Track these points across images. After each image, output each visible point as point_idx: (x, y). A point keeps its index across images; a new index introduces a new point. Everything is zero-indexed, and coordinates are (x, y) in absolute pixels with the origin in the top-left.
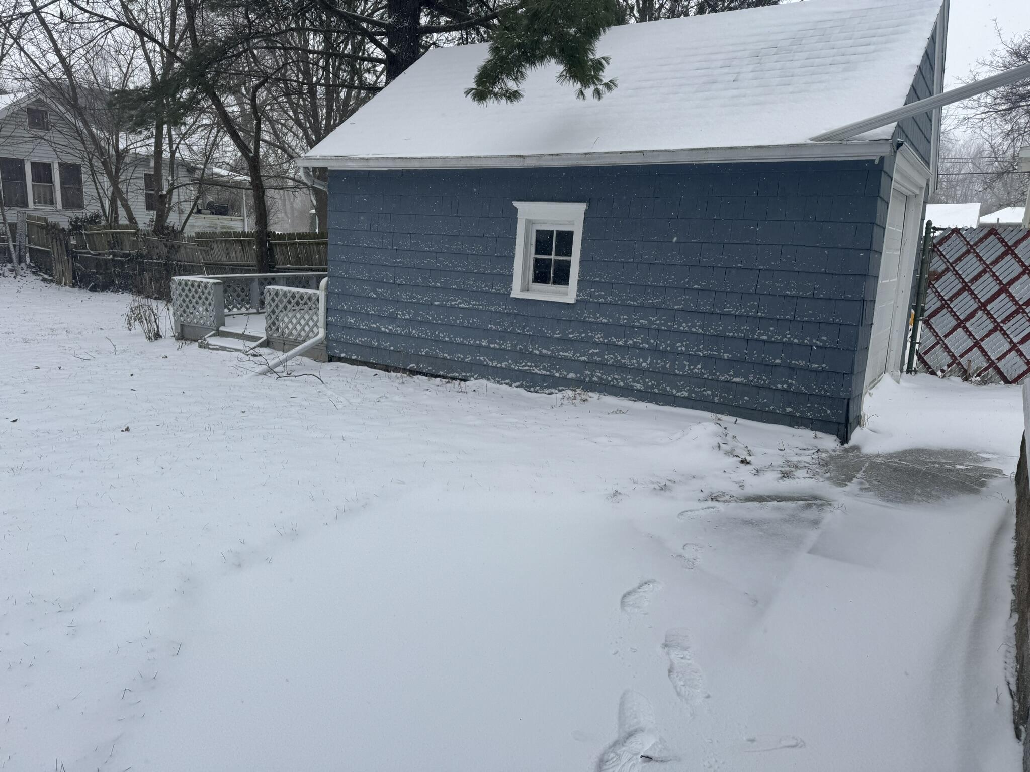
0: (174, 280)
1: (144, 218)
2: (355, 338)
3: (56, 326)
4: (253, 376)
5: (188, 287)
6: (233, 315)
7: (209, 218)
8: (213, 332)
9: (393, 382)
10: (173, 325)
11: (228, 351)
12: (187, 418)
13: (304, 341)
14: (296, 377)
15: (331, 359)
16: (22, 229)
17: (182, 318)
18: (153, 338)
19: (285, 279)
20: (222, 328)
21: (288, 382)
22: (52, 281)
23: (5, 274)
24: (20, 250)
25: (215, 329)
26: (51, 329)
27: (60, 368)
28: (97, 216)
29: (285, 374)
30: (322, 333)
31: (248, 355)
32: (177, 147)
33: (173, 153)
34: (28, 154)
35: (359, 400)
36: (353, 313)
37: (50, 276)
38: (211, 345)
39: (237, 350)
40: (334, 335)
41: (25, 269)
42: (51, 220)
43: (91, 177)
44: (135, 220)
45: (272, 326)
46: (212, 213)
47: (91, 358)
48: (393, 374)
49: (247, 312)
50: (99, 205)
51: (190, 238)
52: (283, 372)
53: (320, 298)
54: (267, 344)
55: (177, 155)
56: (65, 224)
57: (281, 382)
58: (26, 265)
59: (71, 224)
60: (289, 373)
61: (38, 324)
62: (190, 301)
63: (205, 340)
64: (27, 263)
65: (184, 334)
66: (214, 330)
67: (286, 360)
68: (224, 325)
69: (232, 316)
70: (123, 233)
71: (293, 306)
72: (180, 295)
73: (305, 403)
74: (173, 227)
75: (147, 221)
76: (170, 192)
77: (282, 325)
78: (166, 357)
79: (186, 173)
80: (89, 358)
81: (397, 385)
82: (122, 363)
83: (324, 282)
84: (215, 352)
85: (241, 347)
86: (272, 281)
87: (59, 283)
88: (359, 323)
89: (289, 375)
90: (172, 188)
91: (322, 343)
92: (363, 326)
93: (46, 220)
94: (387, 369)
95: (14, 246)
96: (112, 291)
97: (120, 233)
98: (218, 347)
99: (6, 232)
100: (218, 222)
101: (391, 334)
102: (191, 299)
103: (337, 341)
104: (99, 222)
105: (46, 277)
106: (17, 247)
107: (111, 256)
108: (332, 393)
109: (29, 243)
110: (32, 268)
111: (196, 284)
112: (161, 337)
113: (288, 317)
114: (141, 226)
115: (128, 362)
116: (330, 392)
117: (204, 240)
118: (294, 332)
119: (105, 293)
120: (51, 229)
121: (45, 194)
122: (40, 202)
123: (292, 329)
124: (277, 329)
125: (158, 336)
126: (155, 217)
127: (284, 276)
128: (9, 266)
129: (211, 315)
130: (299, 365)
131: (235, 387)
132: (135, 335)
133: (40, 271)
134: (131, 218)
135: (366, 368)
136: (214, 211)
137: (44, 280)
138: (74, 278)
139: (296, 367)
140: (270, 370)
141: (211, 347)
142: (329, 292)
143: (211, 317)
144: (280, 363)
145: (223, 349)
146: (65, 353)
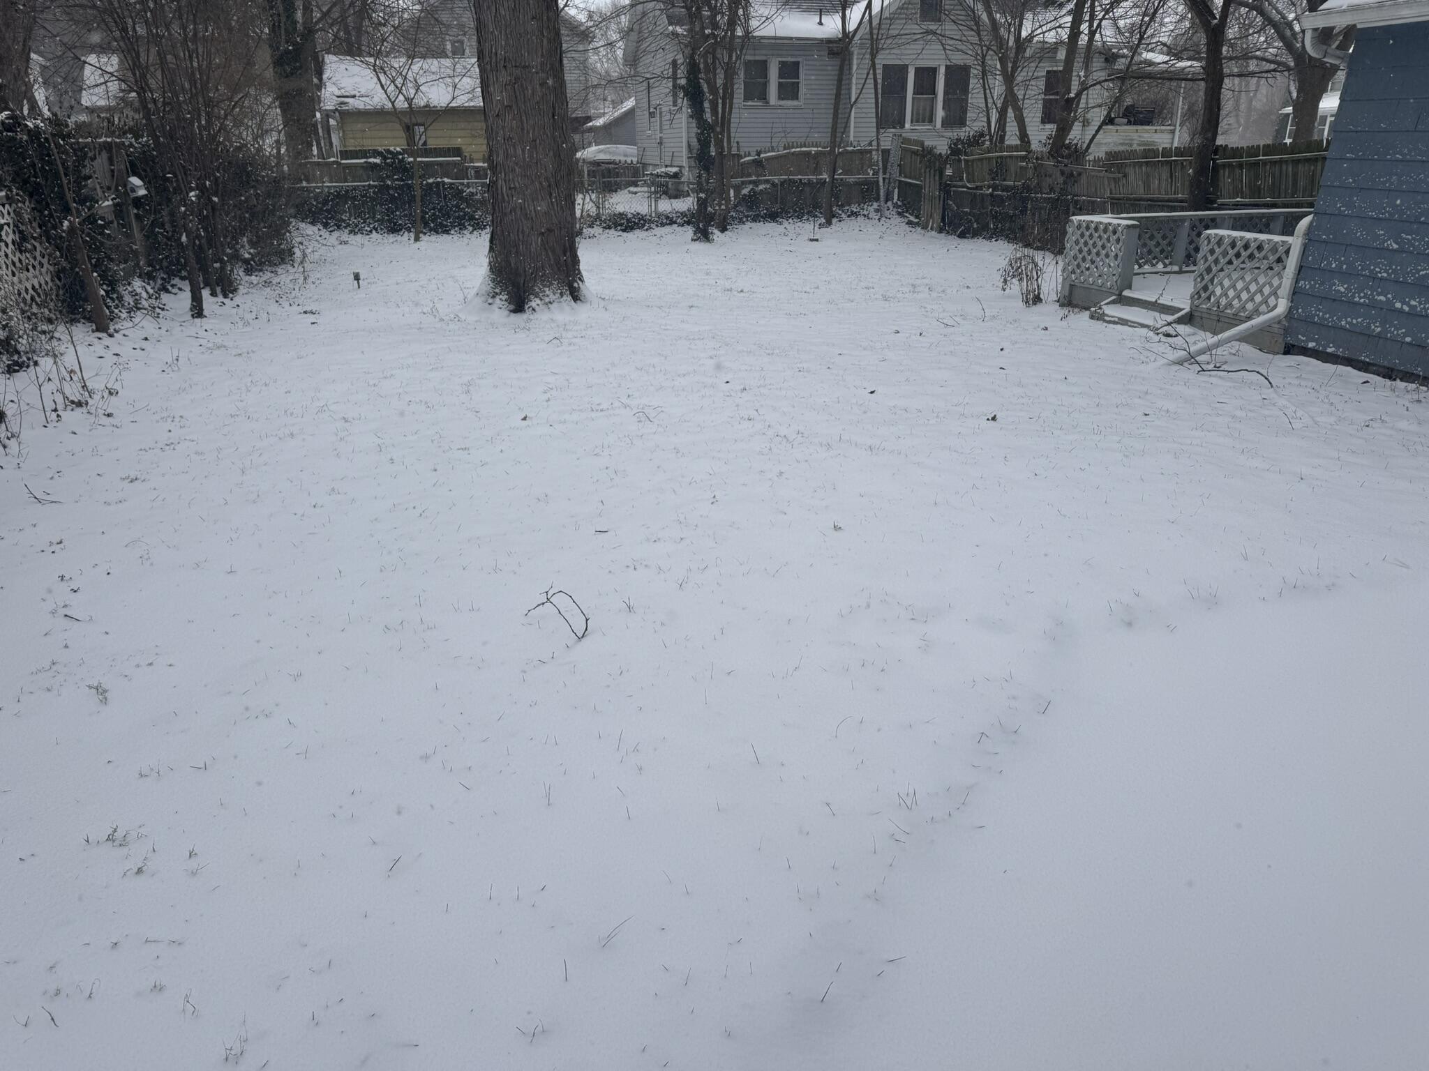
0: (1072, 221)
1: (1040, 134)
2: (1340, 319)
3: (918, 282)
4: (1164, 365)
5: (1090, 231)
6: (1144, 274)
7: (1125, 131)
8: (1114, 297)
9: (1398, 396)
10: (1060, 286)
11: (1130, 326)
12: (1070, 414)
13: (1249, 318)
14: (1229, 372)
15: (1289, 350)
16: (894, 158)
17: (1073, 276)
18: (1031, 303)
19: (1232, 220)
20: (1126, 293)
21: (1215, 379)
22: (917, 224)
23: (870, 216)
24: (889, 183)
25: (1117, 293)
26: (912, 285)
27: (921, 334)
28: (982, 135)
29: (1211, 367)
30: (1282, 306)
31: (1158, 334)
32: (1099, 26)
33: (1092, 34)
34: (914, 57)
35: (1332, 420)
36: (1345, 276)
37: (917, 217)
38: (1107, 316)
39: (1143, 326)
40: (1303, 312)
41: (891, 208)
42: (928, 143)
43: (981, 81)
44: (1028, 139)
45: (1202, 292)
46: (1129, 123)
47: (956, 324)
48: (1400, 384)
49: (1166, 270)
50: (985, 119)
51: (1097, 161)
52: (1208, 363)
53: (1291, 250)
54: (1189, 319)
55: (1097, 36)
56: (942, 148)
57: (1203, 378)
58: (893, 203)
59: (950, 147)
60: (1218, 365)
61: (898, 278)
62: (1089, 252)
63: (1100, 308)
64: (894, 201)
65: (1072, 300)
66: (1114, 294)
67: (1217, 345)
68: (1130, 287)
69: (1142, 276)
70: (1011, 157)
71: (1243, 262)
72: (1077, 243)
73: (1239, 413)
74: (1076, 145)
75: (1043, 139)
76: (1079, 94)
77: (1218, 291)
78: (1046, 329)
79: (1104, 65)
80: (953, 323)
81: (1407, 404)
82: (991, 332)
83: (1304, 223)
84: (1112, 326)
85: (1150, 322)
86: (1213, 223)
87: (925, 227)
88: (1354, 293)
89: (1217, 368)
90: (1084, 87)
91: (1279, 322)
92: (1360, 298)
93: (922, 144)
94: (1389, 374)
95: (884, 179)
96: (984, 238)
97: (1006, 157)
98: (1116, 320)
99: (877, 161)
100: (1135, 136)
101: (1413, 314)
102: (1091, 248)
103: (1307, 321)
104: (983, 143)
105: (912, 218)
106: (887, 181)
107: (990, 190)
108: (1285, 402)
109: (900, 175)
110: (899, 207)
111: (1102, 227)
112: (1040, 300)
113: (1231, 279)
114: (1035, 146)
115: (999, 332)
116: (1282, 402)
117: (1117, 162)
118: (1235, 302)
119: (976, 240)
120: (927, 154)
121: (924, 109)
122: (917, 121)
123: (1233, 299)
124: (1209, 298)
125: (1037, 299)
126: (1054, 133)
127: (1231, 214)
128: (875, 205)
129: (1114, 273)
130: (1235, 355)
131: (1136, 377)
132: (1009, 297)
133: (907, 212)
134: (1024, 135)
135: (1349, 369)
136: (1132, 120)
137: (910, 223)
138: (943, 220)
139: (1228, 358)
140: (1191, 358)
141: (1106, 318)
142: (1310, 240)
143: (1114, 275)
144: (1209, 348)
145: (1123, 322)
146: (926, 317)
